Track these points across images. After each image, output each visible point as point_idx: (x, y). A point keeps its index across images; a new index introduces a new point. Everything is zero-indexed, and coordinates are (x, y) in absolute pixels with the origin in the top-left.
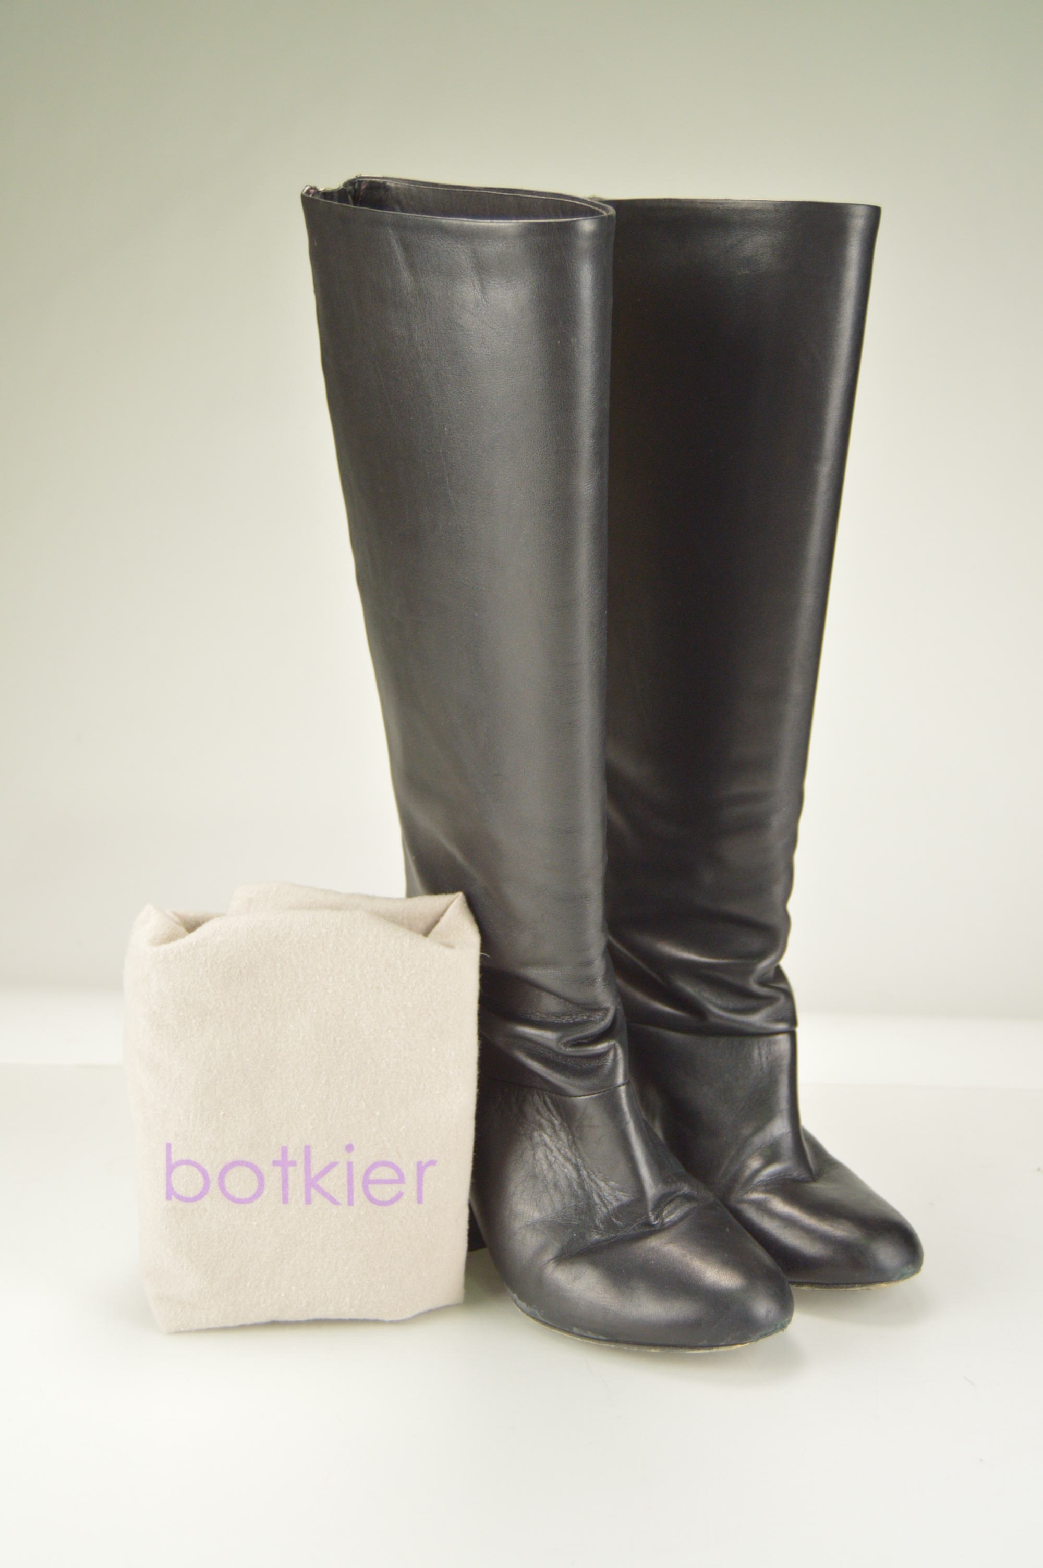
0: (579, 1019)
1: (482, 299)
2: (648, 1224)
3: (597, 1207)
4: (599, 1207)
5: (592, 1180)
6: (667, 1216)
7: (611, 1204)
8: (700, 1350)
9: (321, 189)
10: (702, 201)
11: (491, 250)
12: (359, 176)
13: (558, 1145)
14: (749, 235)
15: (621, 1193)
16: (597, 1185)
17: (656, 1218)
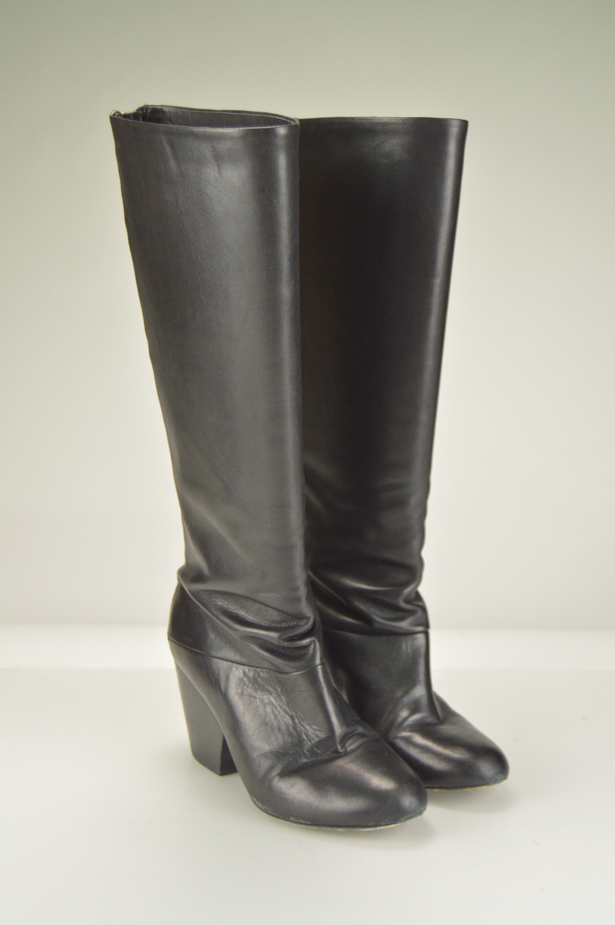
0: (292, 624)
1: (219, 177)
2: (337, 752)
3: (305, 742)
4: (306, 741)
5: (302, 725)
6: (348, 747)
7: (313, 739)
8: (369, 828)
9: (123, 113)
10: (359, 118)
11: (223, 146)
12: (146, 105)
13: (280, 704)
14: (388, 138)
15: (320, 733)
16: (305, 728)
17: (342, 748)
